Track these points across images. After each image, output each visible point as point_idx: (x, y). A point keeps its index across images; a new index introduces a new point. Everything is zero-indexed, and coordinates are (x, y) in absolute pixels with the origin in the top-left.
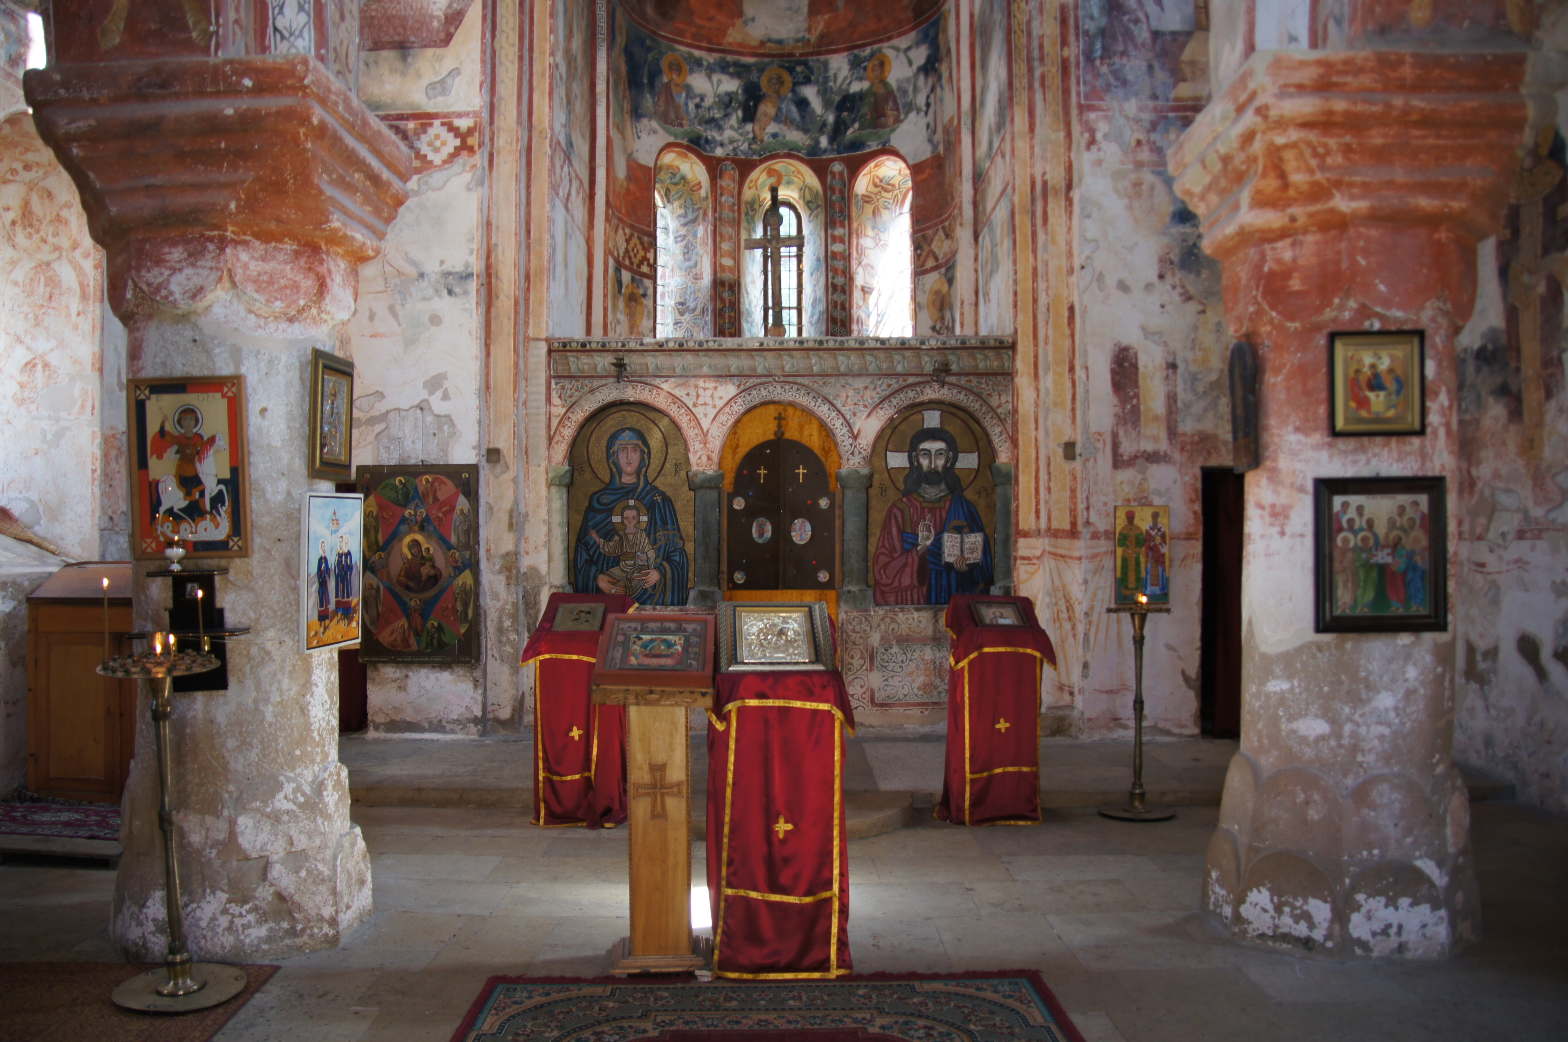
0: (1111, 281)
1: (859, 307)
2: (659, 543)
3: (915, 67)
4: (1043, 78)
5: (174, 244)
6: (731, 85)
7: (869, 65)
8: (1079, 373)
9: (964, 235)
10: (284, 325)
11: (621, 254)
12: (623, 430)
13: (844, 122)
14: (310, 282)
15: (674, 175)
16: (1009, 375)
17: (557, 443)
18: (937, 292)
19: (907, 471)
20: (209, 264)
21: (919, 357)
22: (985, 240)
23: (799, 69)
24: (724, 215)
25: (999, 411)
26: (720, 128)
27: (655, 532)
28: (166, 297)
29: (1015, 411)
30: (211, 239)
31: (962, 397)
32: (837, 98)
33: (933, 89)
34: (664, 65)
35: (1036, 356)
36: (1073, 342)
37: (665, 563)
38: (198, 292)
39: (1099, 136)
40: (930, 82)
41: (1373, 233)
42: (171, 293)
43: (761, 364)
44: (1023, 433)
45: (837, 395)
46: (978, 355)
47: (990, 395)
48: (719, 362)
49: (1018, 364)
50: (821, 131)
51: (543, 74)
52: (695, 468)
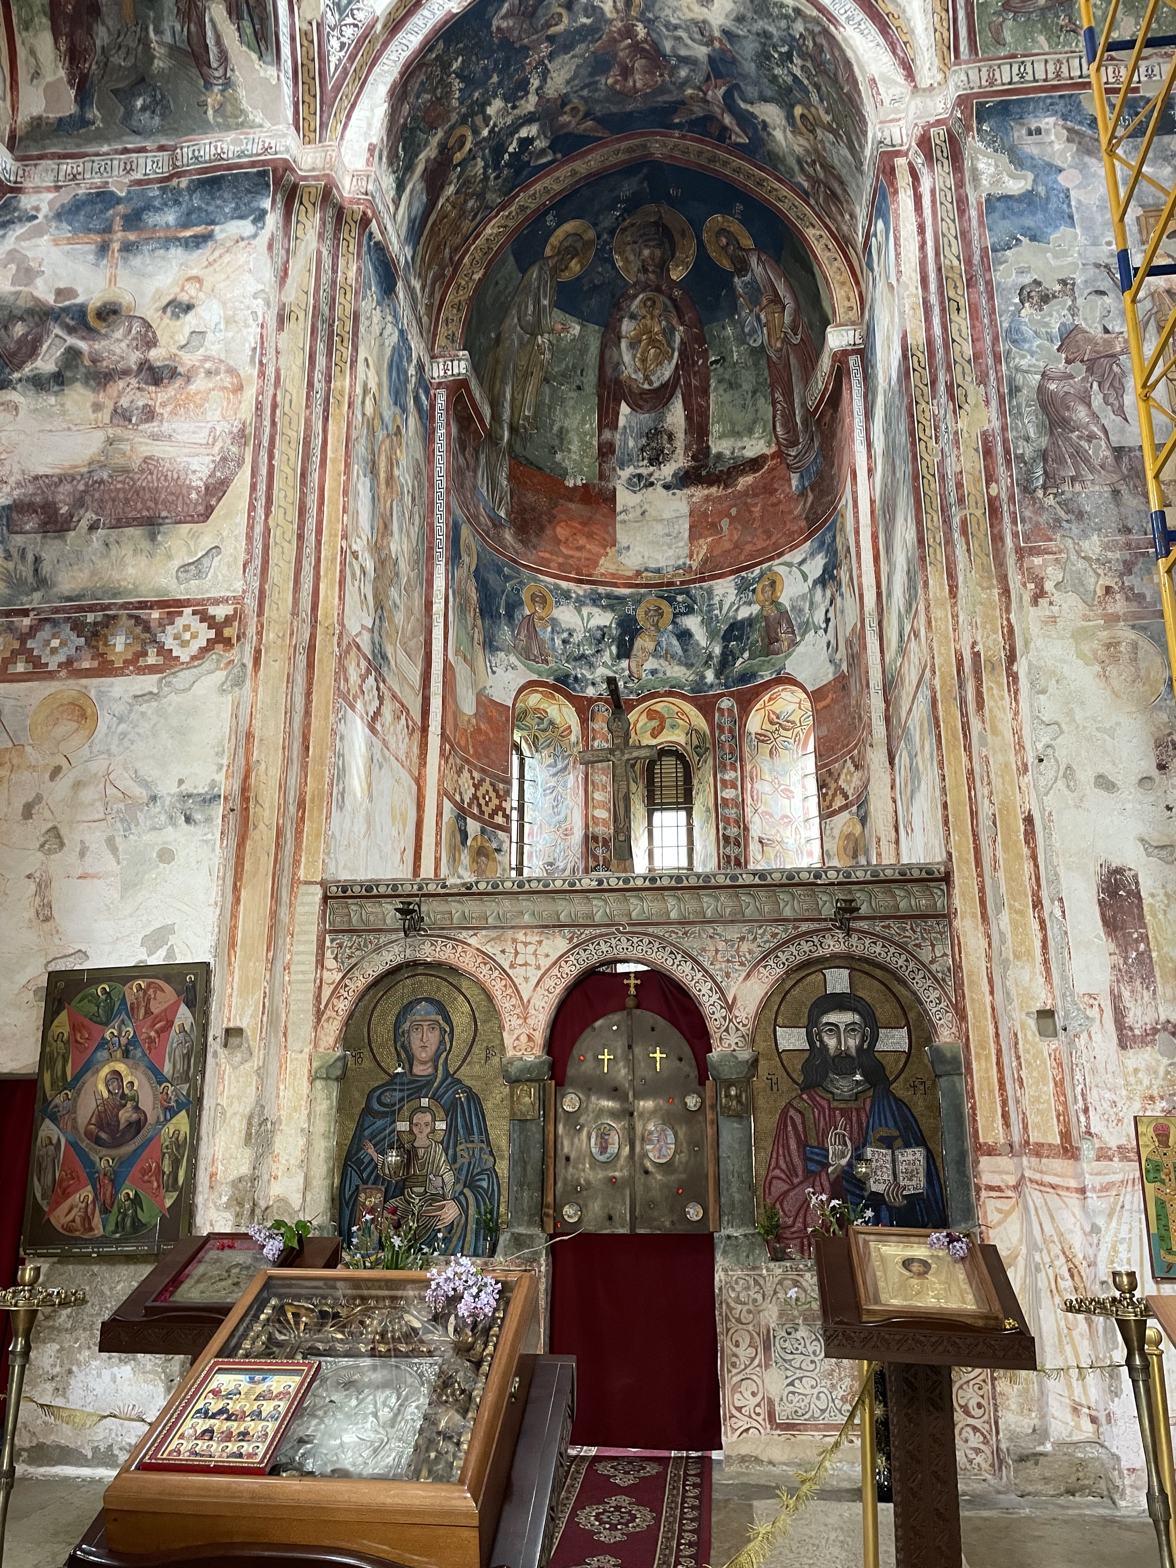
0: (1085, 776)
2: (460, 1161)
3: (810, 582)
4: (964, 522)
6: (604, 619)
7: (758, 587)
8: (1050, 908)
9: (877, 757)
11: (467, 800)
12: (419, 1001)
13: (732, 653)
15: (541, 719)
16: (946, 917)
17: (328, 1020)
18: (849, 834)
19: (807, 1055)
21: (814, 895)
22: (902, 759)
23: (680, 598)
25: (933, 967)
26: (591, 665)
27: (455, 1146)
29: (958, 967)
31: (878, 949)
32: (724, 627)
33: (832, 601)
34: (525, 595)
35: (982, 889)
36: (1036, 866)
37: (467, 1191)
39: (1049, 586)
40: (828, 593)
43: (600, 909)
44: (973, 1000)
45: (704, 950)
46: (897, 892)
47: (918, 946)
48: (545, 907)
49: (957, 902)
50: (706, 664)
51: (333, 559)
52: (510, 1053)
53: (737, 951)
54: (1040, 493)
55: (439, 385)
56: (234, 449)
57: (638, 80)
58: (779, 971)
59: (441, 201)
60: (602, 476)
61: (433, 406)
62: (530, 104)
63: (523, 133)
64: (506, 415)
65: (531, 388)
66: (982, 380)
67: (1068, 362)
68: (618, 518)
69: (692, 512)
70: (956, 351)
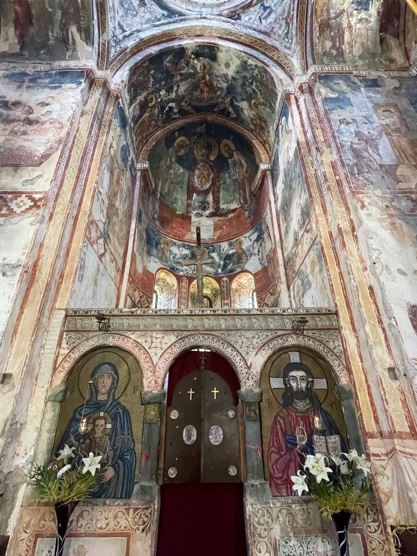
0: (393, 269)
3: (253, 241)
6: (186, 252)
7: (236, 244)
8: (389, 322)
9: (283, 287)
11: (137, 301)
16: (338, 329)
17: (59, 372)
19: (283, 391)
23: (210, 248)
24: (183, 296)
25: (335, 351)
26: (182, 265)
27: (115, 436)
29: (345, 350)
31: (311, 343)
33: (261, 245)
34: (162, 241)
35: (352, 318)
37: (119, 461)
39: (366, 204)
40: (259, 243)
43: (191, 323)
44: (354, 365)
45: (237, 342)
46: (317, 319)
47: (328, 341)
48: (166, 322)
49: (342, 323)
50: (219, 267)
51: (91, 189)
52: (146, 389)
53: (252, 343)
54: (357, 175)
55: (139, 170)
56: (56, 145)
57: (205, 95)
58: (270, 352)
59: (144, 117)
60: (188, 212)
61: (136, 175)
62: (173, 95)
63: (170, 105)
64: (159, 189)
65: (167, 184)
66: (329, 146)
67: (359, 140)
68: (192, 224)
69: (214, 224)
70: (318, 139)
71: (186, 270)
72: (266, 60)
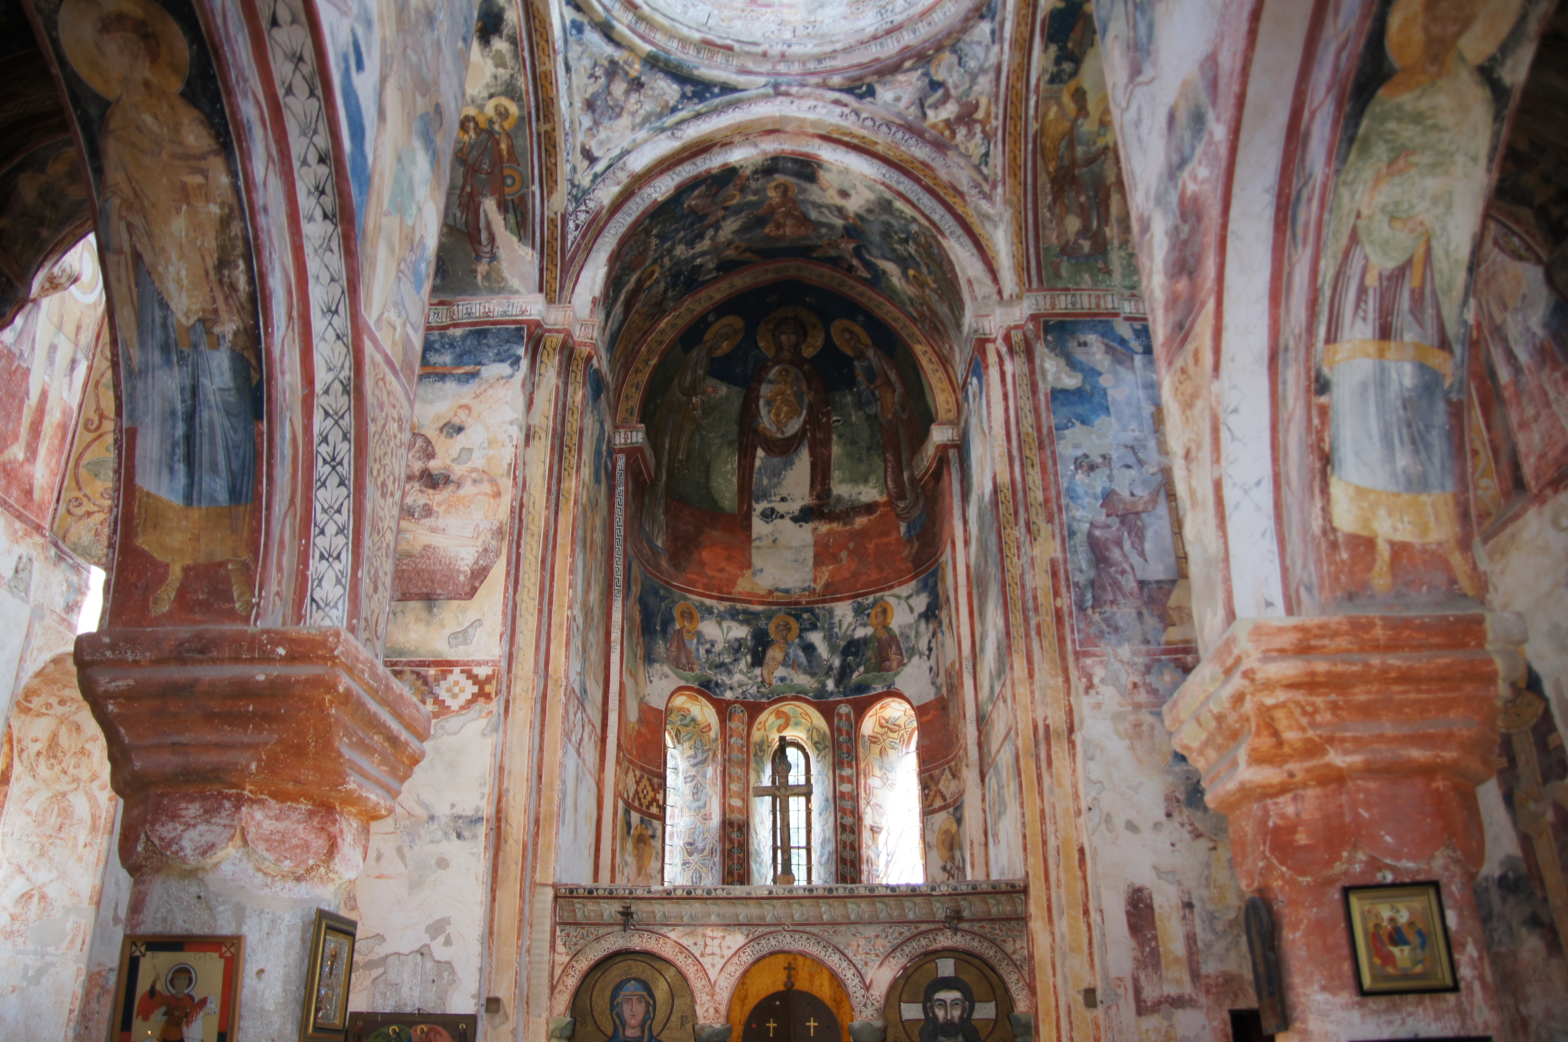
0: (1119, 822)
1: (868, 847)
3: (916, 614)
4: (1038, 627)
5: (191, 800)
6: (740, 631)
7: (873, 612)
8: (1094, 915)
9: (970, 775)
10: (291, 884)
11: (631, 795)
12: (628, 980)
13: (849, 666)
14: (321, 842)
15: (684, 716)
16: (1024, 918)
17: (560, 992)
18: (946, 832)
19: (922, 1023)
20: (223, 822)
21: (930, 903)
22: (992, 780)
23: (805, 616)
24: (733, 756)
25: (1015, 957)
26: (730, 672)
28: (177, 852)
29: (1031, 956)
30: (228, 797)
31: (975, 943)
32: (843, 644)
33: (934, 634)
34: (676, 613)
35: (1049, 900)
36: (1086, 884)
38: (208, 849)
39: (1096, 680)
40: (931, 627)
41: (1372, 785)
42: (182, 849)
43: (769, 912)
44: (1041, 979)
45: (849, 945)
46: (990, 901)
47: (1004, 941)
49: (1032, 908)
50: (827, 674)
51: (561, 626)
52: (701, 1021)
53: (873, 945)
54: (1090, 611)
55: (621, 451)
56: (494, 543)
57: (788, 231)
58: (904, 960)
60: (742, 509)
61: (614, 467)
62: (704, 246)
63: (698, 261)
64: (666, 462)
65: (685, 438)
66: (1050, 520)
67: (1108, 515)
68: (754, 544)
69: (816, 544)
70: (1031, 495)
71: (740, 685)
72: (939, 214)
